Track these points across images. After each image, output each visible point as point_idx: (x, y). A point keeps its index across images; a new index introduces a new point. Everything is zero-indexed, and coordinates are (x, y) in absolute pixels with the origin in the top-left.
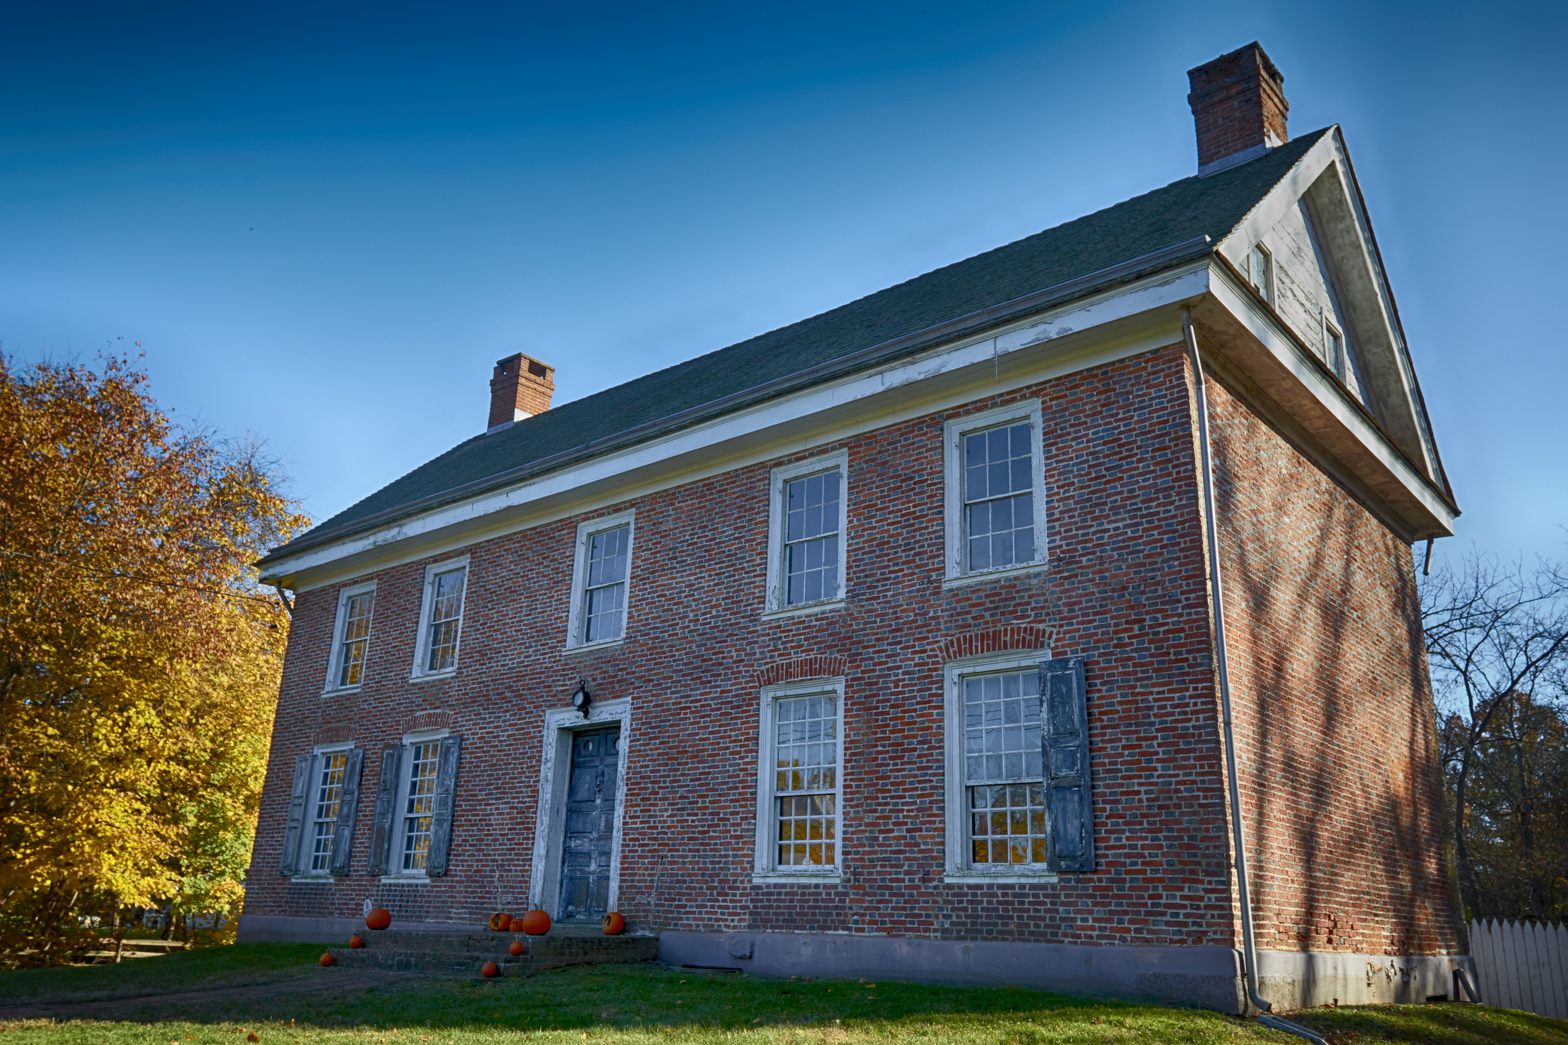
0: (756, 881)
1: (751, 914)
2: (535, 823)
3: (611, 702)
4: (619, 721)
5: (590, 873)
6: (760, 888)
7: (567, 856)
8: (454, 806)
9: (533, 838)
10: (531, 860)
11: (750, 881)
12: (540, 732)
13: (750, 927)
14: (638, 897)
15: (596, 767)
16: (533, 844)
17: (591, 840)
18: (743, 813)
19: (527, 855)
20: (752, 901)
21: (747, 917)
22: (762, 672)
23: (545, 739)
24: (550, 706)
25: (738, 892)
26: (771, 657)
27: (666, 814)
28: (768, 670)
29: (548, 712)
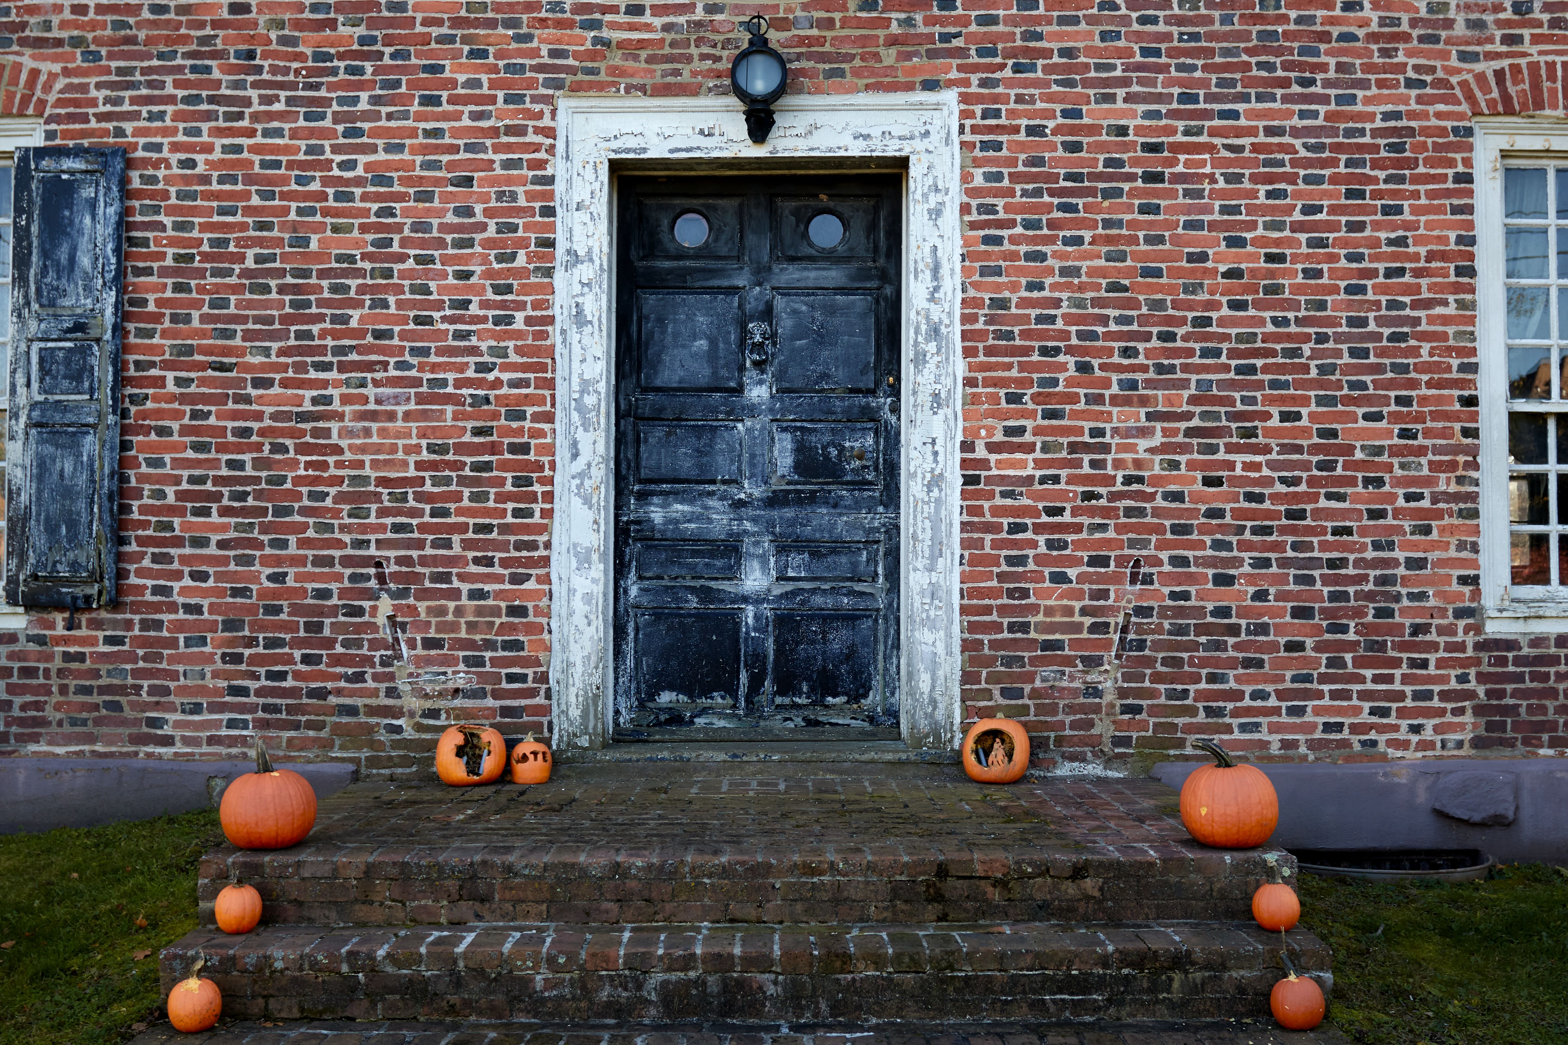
0: (1494, 629)
1: (1479, 710)
2: (550, 450)
3: (862, 98)
4: (903, 163)
5: (745, 599)
6: (1511, 645)
7: (634, 548)
8: (120, 381)
9: (549, 497)
10: (545, 561)
11: (1478, 629)
12: (541, 164)
13: (1478, 743)
14: (1048, 671)
15: (733, 290)
16: (548, 514)
17: (739, 504)
18: (1436, 450)
19: (533, 546)
20: (1482, 678)
21: (1468, 718)
22: (1481, 78)
23: (559, 187)
24: (576, 89)
25: (1432, 658)
26: (1509, 40)
27: (1143, 444)
28: (1499, 75)
29: (564, 104)
